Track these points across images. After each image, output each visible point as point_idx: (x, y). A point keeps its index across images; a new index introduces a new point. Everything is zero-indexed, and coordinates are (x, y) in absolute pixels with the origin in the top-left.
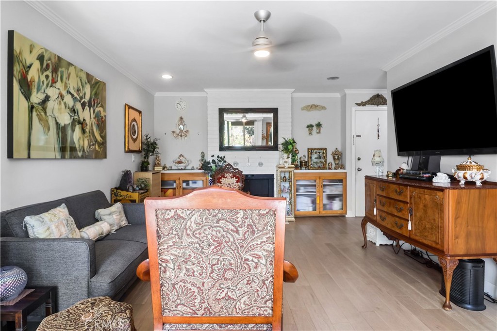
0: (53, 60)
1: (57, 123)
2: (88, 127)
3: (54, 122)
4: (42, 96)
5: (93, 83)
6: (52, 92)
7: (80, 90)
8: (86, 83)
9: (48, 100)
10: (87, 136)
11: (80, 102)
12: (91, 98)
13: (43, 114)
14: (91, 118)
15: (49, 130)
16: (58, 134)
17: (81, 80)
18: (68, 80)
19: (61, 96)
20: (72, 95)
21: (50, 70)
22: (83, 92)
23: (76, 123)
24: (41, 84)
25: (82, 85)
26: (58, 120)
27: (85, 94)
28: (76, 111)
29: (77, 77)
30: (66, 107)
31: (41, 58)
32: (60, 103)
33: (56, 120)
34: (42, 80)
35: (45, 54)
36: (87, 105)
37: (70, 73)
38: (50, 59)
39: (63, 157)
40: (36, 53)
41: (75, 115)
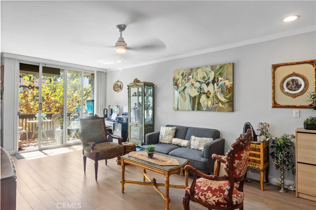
0: (188, 72)
1: (190, 96)
2: (212, 94)
3: (189, 96)
4: (183, 88)
5: (217, 69)
6: (188, 85)
7: (205, 77)
8: (210, 72)
9: (186, 88)
10: (211, 100)
11: (205, 83)
12: (214, 78)
13: (183, 94)
14: (214, 89)
15: (186, 99)
16: (191, 100)
17: (206, 72)
18: (197, 76)
19: (193, 85)
20: (199, 82)
21: (187, 76)
22: (208, 77)
23: (202, 94)
24: (183, 83)
25: (207, 74)
26: (190, 95)
27: (209, 78)
28: (202, 89)
29: (203, 72)
30: (195, 88)
31: (182, 75)
32: (192, 87)
33: (189, 95)
34: (183, 82)
35: (184, 72)
36: (211, 83)
37: (198, 73)
38: (187, 72)
39: (193, 109)
40: (180, 74)
41: (201, 90)
